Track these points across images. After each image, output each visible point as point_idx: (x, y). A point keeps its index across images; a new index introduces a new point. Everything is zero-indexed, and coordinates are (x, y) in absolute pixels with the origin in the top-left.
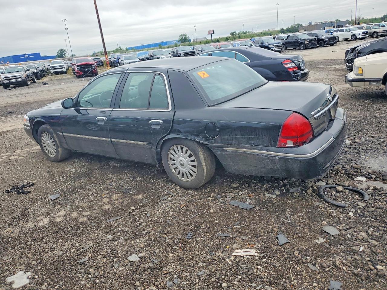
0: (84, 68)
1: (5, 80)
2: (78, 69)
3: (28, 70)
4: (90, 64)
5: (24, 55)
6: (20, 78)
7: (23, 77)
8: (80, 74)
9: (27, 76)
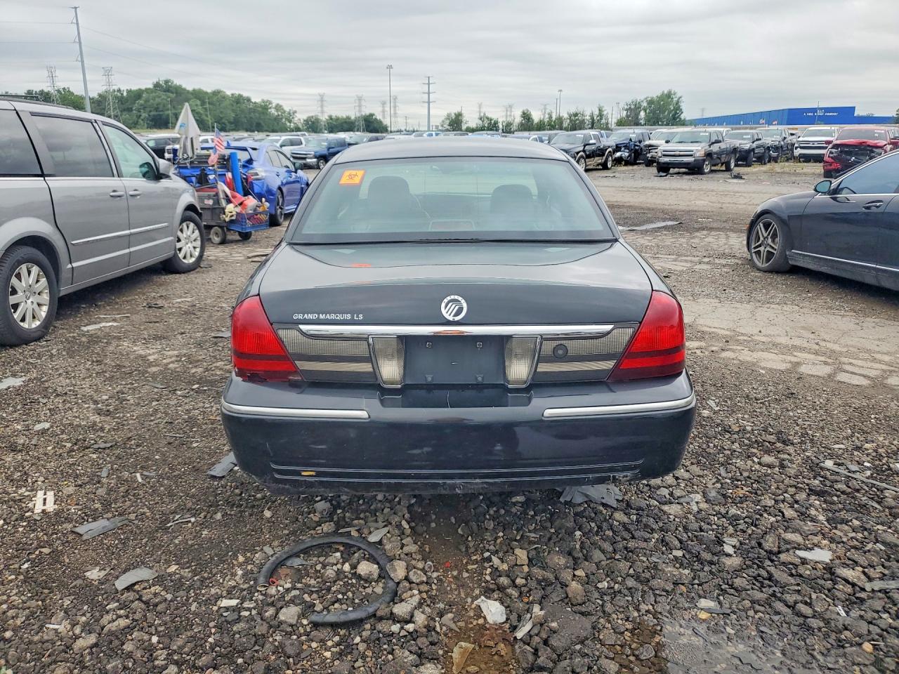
0: (850, 153)
1: (664, 155)
2: (831, 155)
3: (717, 142)
4: (869, 146)
5: (814, 110)
6: (691, 155)
7: (698, 154)
8: (833, 167)
9: (709, 155)
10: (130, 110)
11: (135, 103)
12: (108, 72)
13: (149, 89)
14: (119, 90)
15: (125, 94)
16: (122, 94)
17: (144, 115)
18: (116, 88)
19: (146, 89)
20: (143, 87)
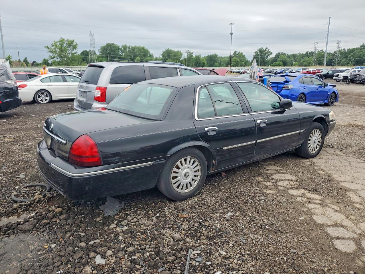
10: (346, 57)
11: (349, 54)
12: (339, 42)
13: (358, 48)
14: (344, 49)
15: (346, 51)
16: (345, 51)
17: (353, 59)
18: (343, 48)
19: (357, 48)
20: (355, 47)
